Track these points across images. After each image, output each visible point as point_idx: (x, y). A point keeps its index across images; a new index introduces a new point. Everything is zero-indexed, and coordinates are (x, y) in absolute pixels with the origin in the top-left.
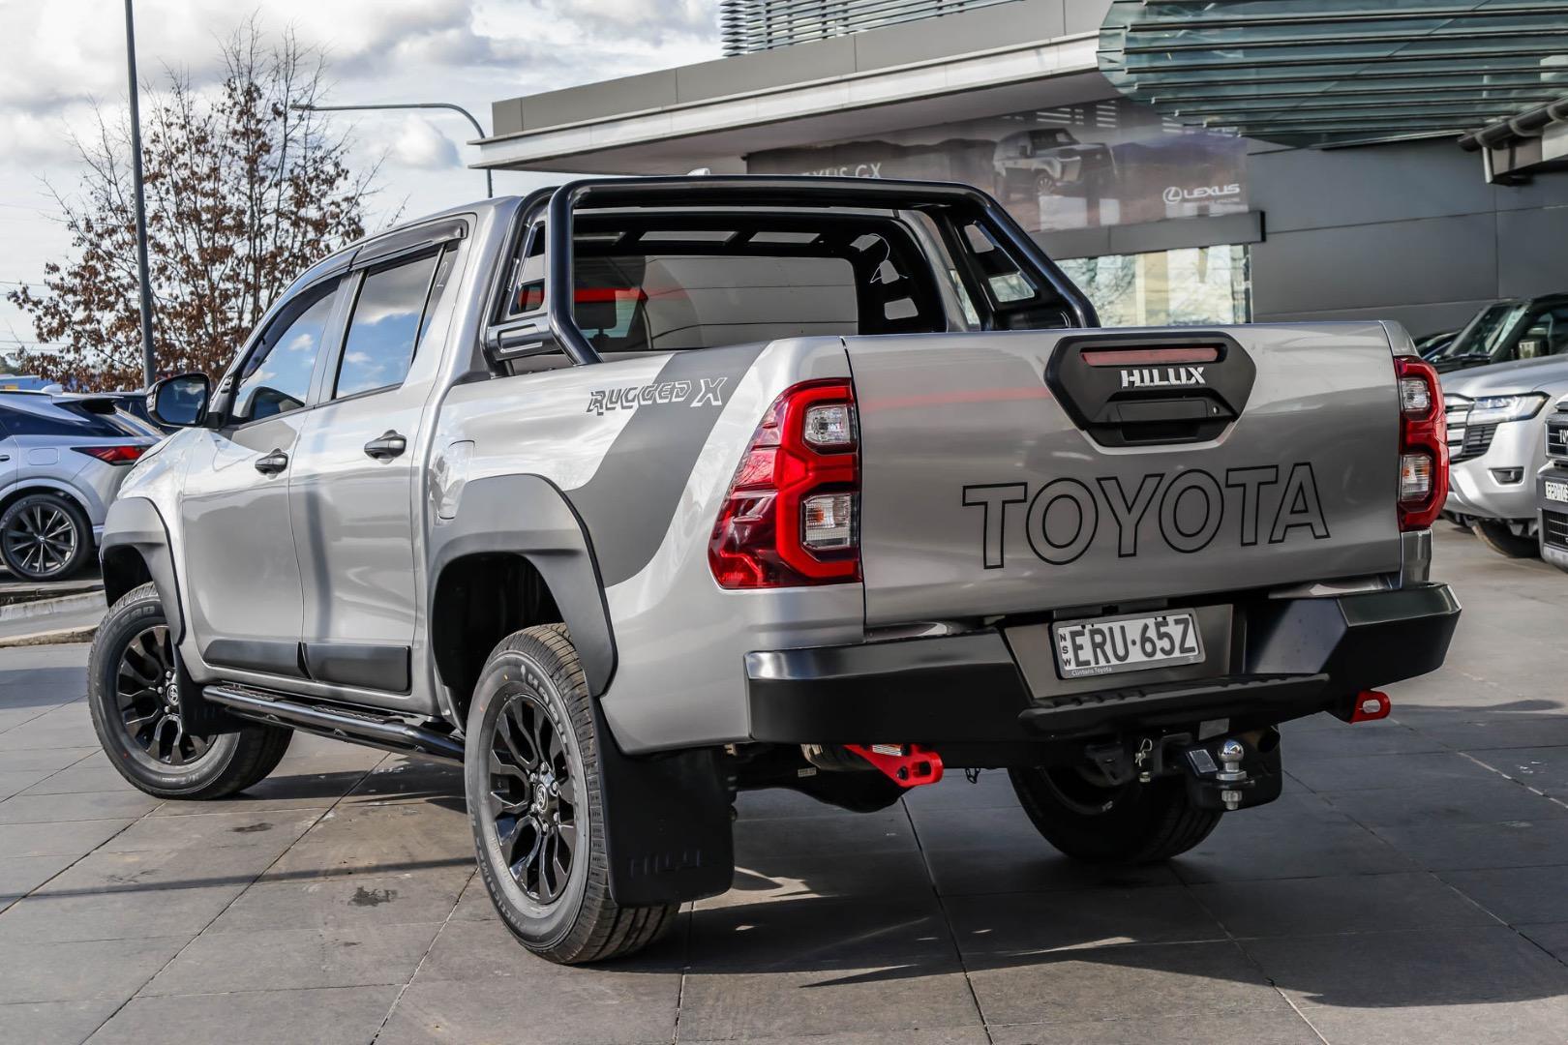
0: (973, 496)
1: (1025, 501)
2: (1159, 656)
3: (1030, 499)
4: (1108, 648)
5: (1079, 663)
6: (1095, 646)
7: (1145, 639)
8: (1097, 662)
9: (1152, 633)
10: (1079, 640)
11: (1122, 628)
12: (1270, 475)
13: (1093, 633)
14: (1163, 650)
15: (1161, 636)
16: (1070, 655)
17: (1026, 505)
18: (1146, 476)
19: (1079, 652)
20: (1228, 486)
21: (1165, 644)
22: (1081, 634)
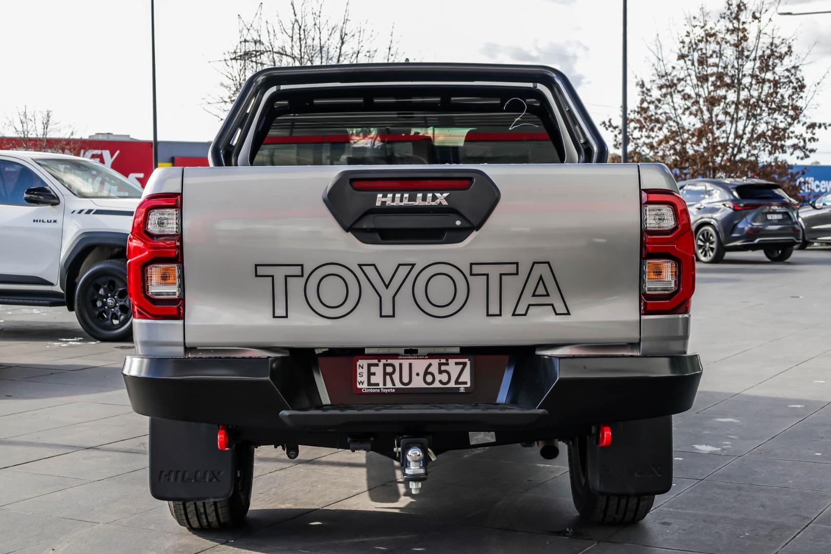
0: (261, 270)
1: (302, 276)
2: (437, 385)
3: (306, 275)
4: (396, 377)
5: (369, 384)
6: (385, 374)
7: (426, 373)
8: (385, 384)
9: (434, 369)
10: (373, 369)
11: (410, 365)
12: (512, 269)
13: (385, 365)
14: (440, 382)
15: (441, 372)
16: (364, 378)
17: (303, 280)
18: (399, 265)
19: (372, 377)
20: (471, 274)
21: (444, 377)
22: (377, 365)
